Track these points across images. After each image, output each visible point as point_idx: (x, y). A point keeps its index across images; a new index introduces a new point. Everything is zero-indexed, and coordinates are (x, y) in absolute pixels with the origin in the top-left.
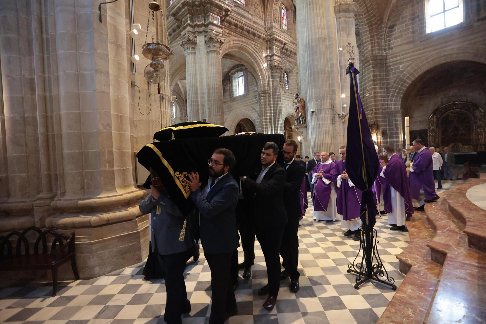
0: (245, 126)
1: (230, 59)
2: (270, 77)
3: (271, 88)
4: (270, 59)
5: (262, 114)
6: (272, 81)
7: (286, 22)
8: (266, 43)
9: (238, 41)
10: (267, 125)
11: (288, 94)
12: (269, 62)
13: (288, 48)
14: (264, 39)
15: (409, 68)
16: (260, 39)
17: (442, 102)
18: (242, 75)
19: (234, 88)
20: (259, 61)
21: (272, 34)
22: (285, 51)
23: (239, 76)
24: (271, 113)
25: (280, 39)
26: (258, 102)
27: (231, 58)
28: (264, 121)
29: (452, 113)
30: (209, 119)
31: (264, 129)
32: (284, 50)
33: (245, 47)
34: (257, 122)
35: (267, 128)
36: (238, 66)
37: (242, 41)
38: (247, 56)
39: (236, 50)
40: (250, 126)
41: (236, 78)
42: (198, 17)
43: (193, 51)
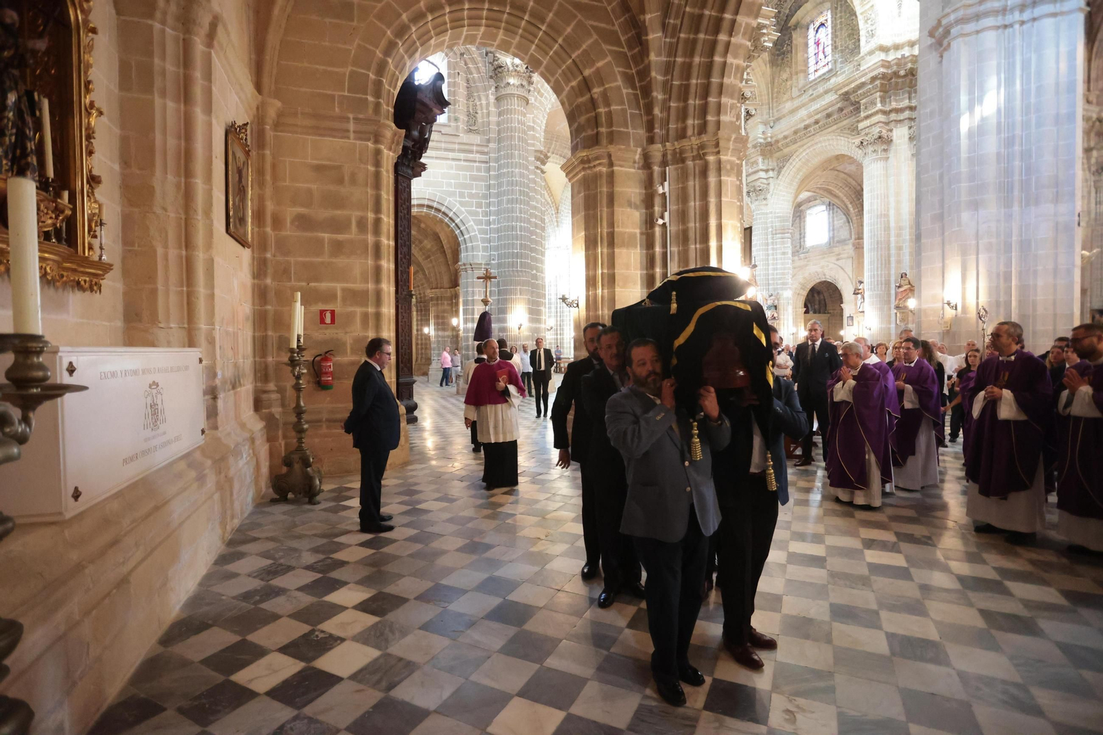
42: (896, 95)
43: (884, 155)
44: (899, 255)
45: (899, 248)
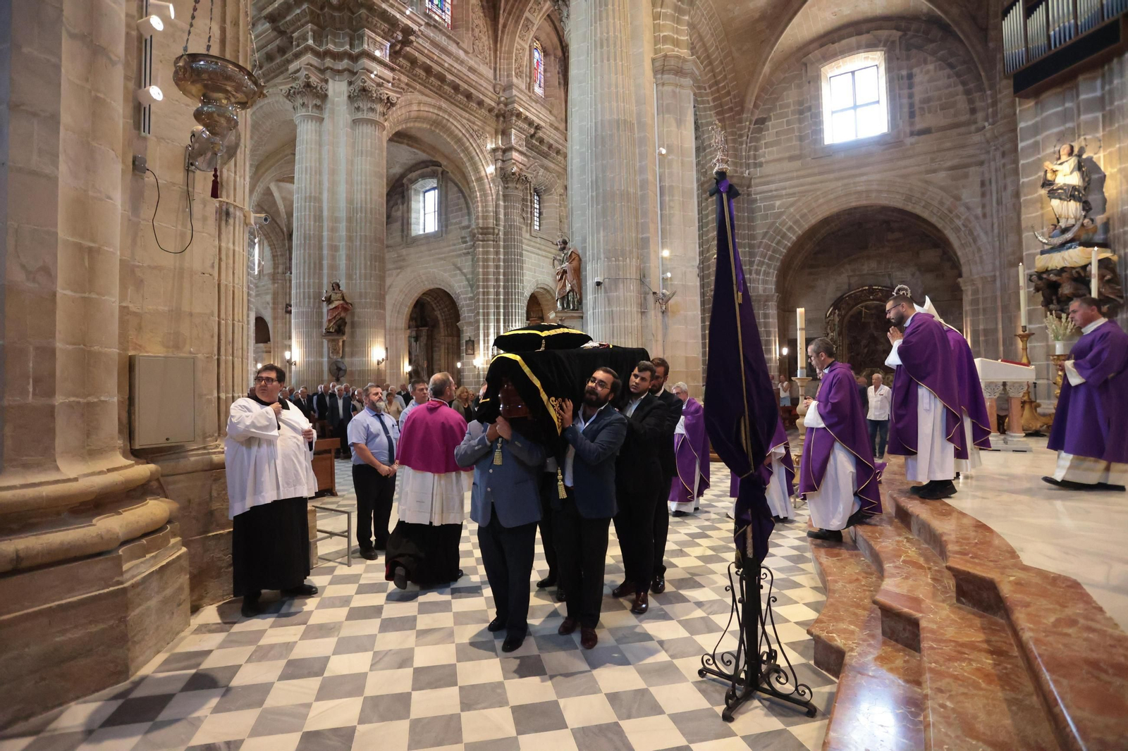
30: (347, 285)
42: (335, 35)
43: (316, 113)
44: (333, 258)
45: (334, 248)
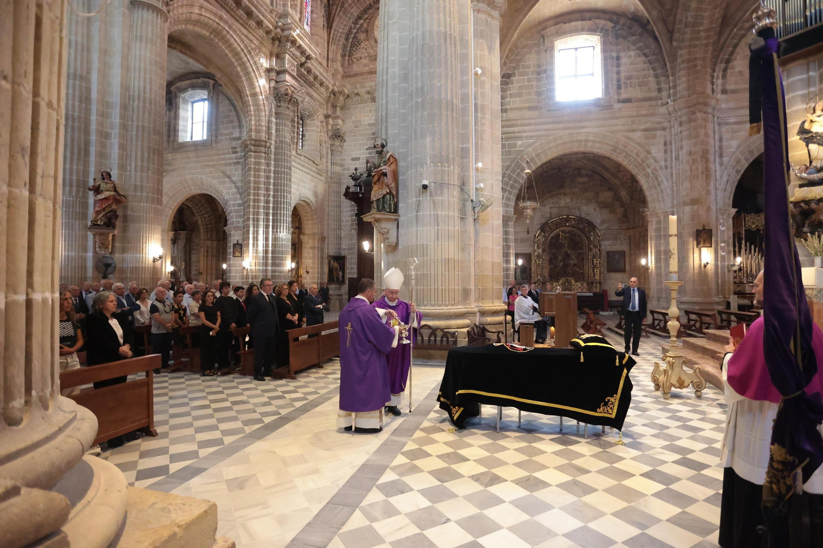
0: (195, 211)
1: (181, 52)
2: (274, 114)
3: (273, 138)
4: (276, 77)
5: (249, 188)
6: (277, 124)
7: (310, 20)
8: (271, 41)
9: (212, 12)
10: (258, 213)
11: (302, 158)
12: (273, 84)
13: (312, 68)
14: (268, 32)
15: (530, 149)
16: (259, 29)
17: (551, 213)
18: (206, 97)
19: (181, 123)
20: (253, 74)
21: (286, 27)
22: (306, 73)
23: (196, 99)
24: (268, 190)
25: (301, 42)
26: (238, 163)
27: (183, 50)
28: (251, 204)
29: (563, 231)
30: (120, 175)
31: (251, 222)
32: (303, 70)
33: (225, 32)
34: (234, 205)
35: (258, 220)
36: (196, 74)
37: (221, 18)
38: (227, 55)
39: (204, 32)
40: (207, 213)
41: (188, 101)
